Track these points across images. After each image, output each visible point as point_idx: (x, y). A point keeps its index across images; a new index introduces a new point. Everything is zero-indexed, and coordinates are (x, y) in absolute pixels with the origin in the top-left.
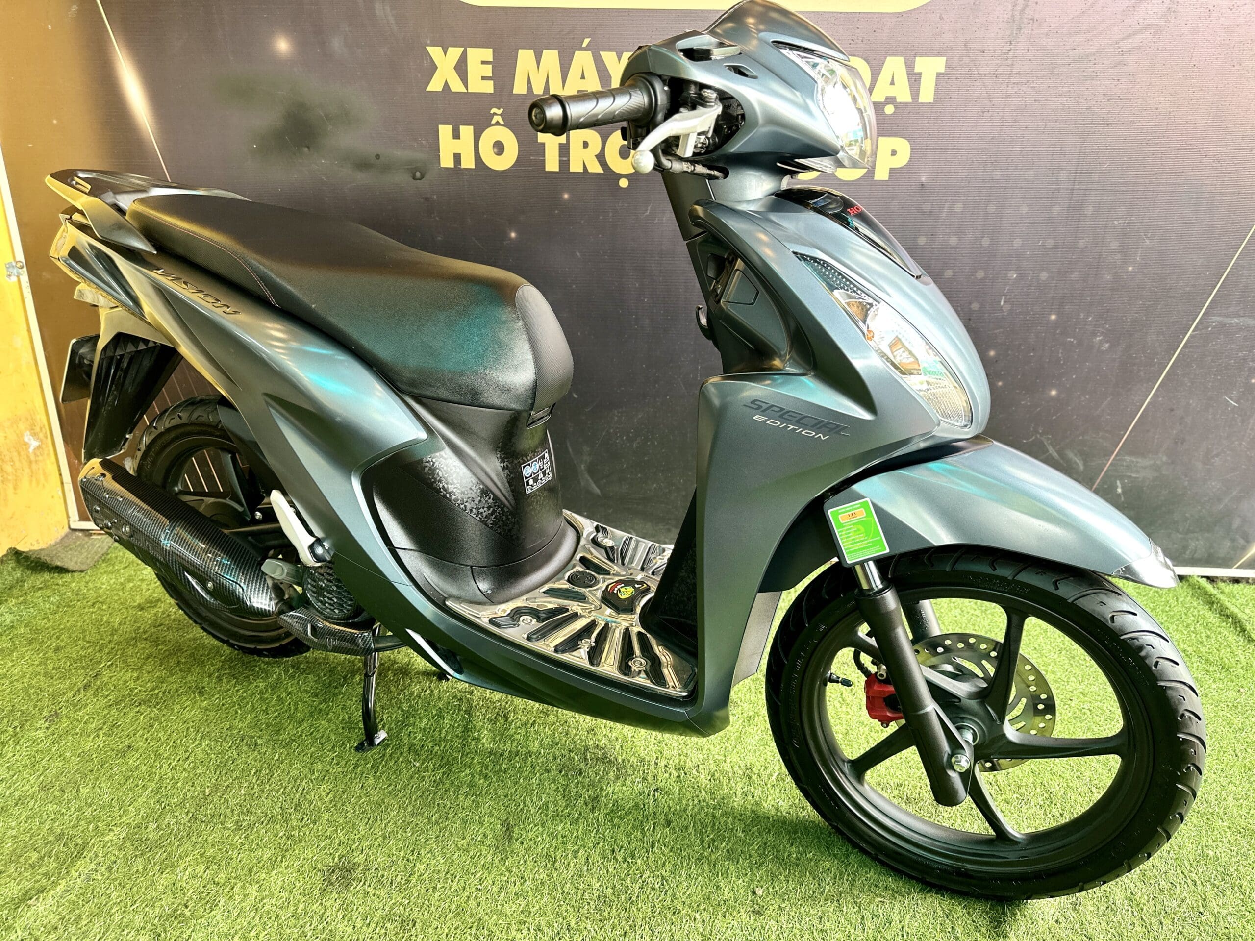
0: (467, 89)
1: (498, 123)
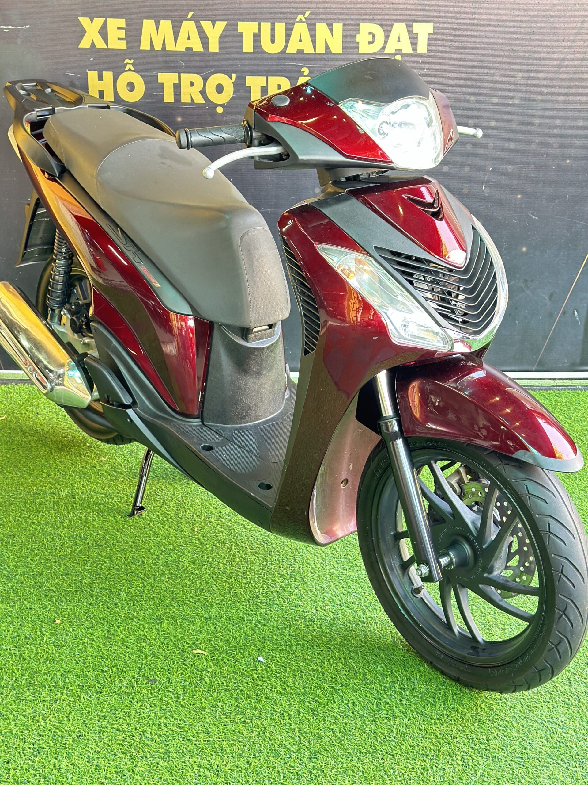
0: (108, 46)
1: (130, 70)
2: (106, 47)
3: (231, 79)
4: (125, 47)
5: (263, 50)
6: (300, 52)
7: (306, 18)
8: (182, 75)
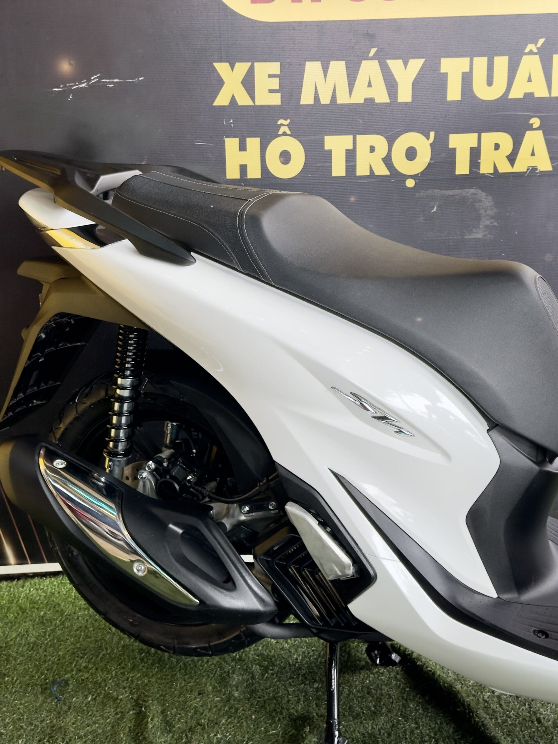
0: (254, 102)
1: (284, 134)
2: (250, 103)
3: (428, 138)
4: (279, 103)
5: (475, 97)
6: (529, 96)
7: (538, 49)
8: (358, 137)
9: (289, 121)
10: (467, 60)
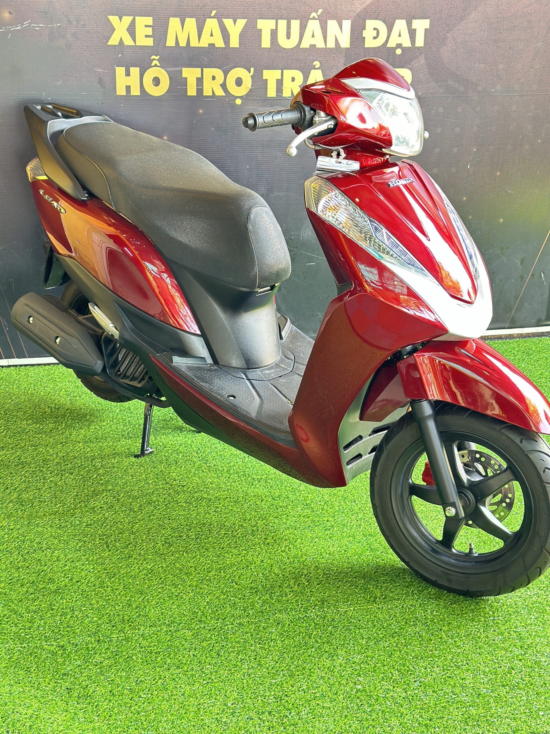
0: (135, 44)
1: (156, 66)
3: (250, 73)
4: (152, 44)
5: (279, 45)
6: (313, 46)
7: (318, 16)
8: (205, 70)
9: (158, 57)
10: (274, 21)
